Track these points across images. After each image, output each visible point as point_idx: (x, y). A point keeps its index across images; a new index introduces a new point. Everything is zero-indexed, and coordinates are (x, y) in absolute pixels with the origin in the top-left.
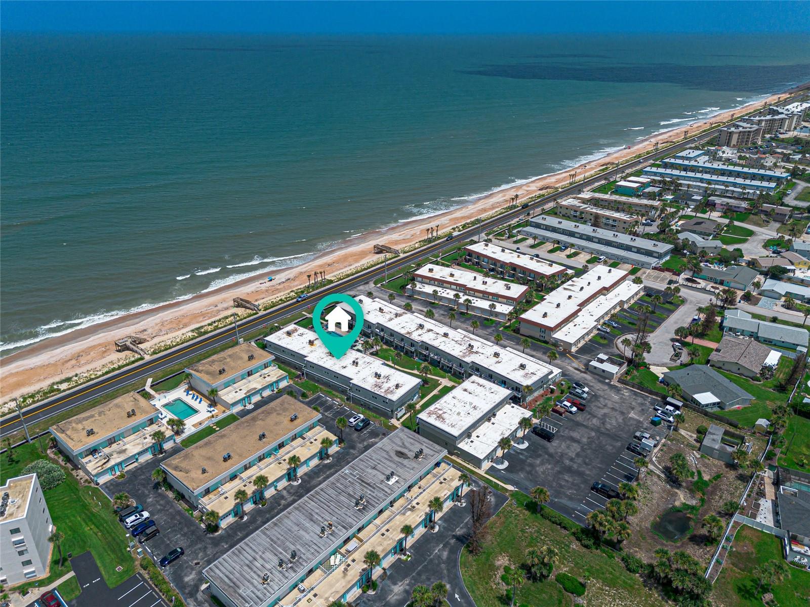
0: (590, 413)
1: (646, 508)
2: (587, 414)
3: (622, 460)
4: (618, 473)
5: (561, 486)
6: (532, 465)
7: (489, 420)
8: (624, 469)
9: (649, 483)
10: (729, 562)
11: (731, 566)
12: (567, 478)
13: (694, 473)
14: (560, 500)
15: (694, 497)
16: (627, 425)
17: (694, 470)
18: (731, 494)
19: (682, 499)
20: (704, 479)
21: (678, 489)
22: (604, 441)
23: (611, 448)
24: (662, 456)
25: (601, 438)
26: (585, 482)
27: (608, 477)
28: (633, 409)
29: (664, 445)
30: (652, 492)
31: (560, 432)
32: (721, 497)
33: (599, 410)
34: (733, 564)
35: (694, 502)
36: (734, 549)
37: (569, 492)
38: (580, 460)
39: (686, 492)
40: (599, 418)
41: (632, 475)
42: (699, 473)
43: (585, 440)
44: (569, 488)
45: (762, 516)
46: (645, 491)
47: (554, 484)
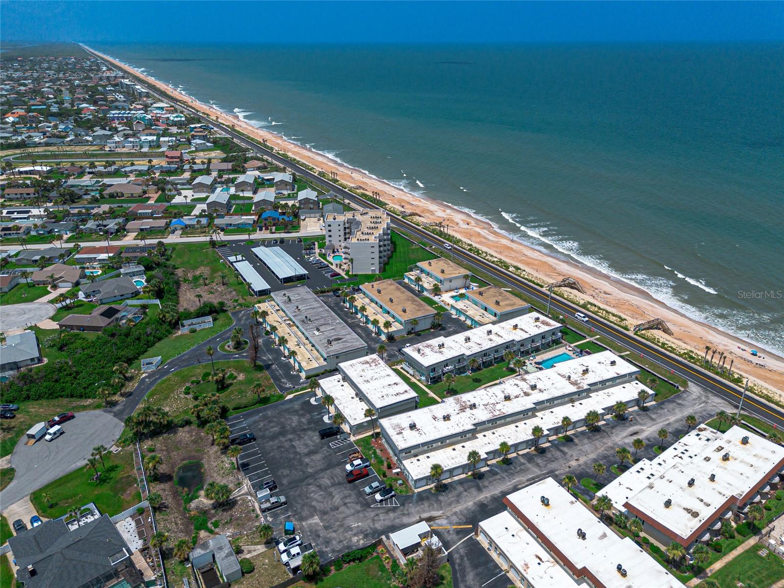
0: (339, 484)
1: (215, 464)
2: (341, 481)
3: (266, 473)
4: (255, 461)
5: (270, 422)
6: (303, 415)
7: (357, 395)
8: (256, 469)
9: (231, 478)
10: (133, 475)
11: (130, 474)
12: (275, 429)
13: (215, 528)
14: (258, 416)
15: (197, 509)
16: (303, 505)
17: (217, 530)
18: (170, 530)
19: (202, 499)
20: (203, 531)
21: (213, 504)
22: (296, 473)
23: (285, 473)
24: (248, 506)
25: (301, 473)
26: (263, 437)
27: (255, 453)
28: (326, 528)
29: (257, 516)
30: (223, 477)
31: (328, 448)
32: (176, 524)
33: (342, 495)
34: (130, 476)
35: (193, 505)
36: (135, 485)
37: (262, 424)
38: (287, 444)
39: (206, 507)
40: (329, 487)
41: (245, 470)
42: (211, 532)
43: (307, 460)
44: (264, 425)
45: (131, 531)
46: (227, 471)
47: (275, 420)
